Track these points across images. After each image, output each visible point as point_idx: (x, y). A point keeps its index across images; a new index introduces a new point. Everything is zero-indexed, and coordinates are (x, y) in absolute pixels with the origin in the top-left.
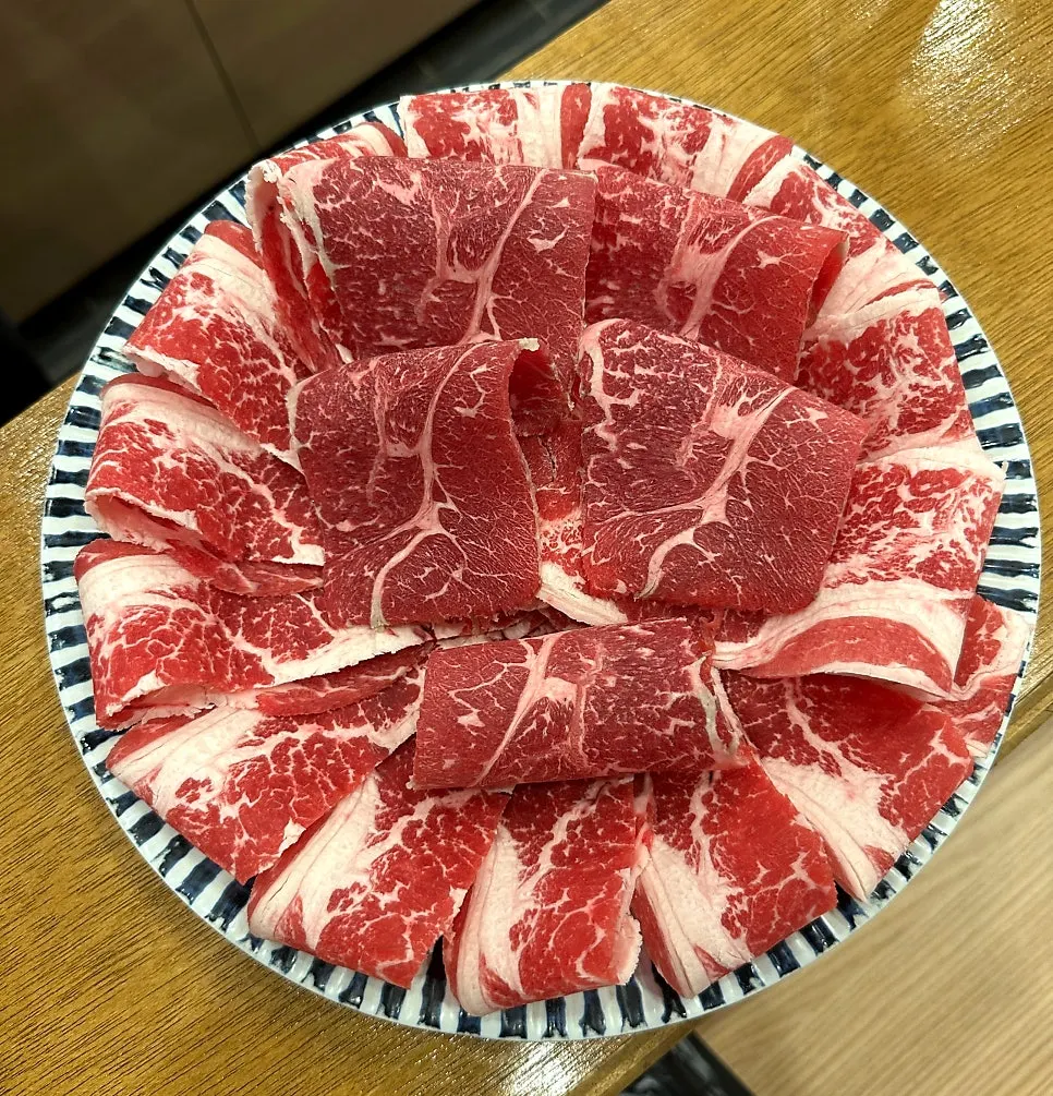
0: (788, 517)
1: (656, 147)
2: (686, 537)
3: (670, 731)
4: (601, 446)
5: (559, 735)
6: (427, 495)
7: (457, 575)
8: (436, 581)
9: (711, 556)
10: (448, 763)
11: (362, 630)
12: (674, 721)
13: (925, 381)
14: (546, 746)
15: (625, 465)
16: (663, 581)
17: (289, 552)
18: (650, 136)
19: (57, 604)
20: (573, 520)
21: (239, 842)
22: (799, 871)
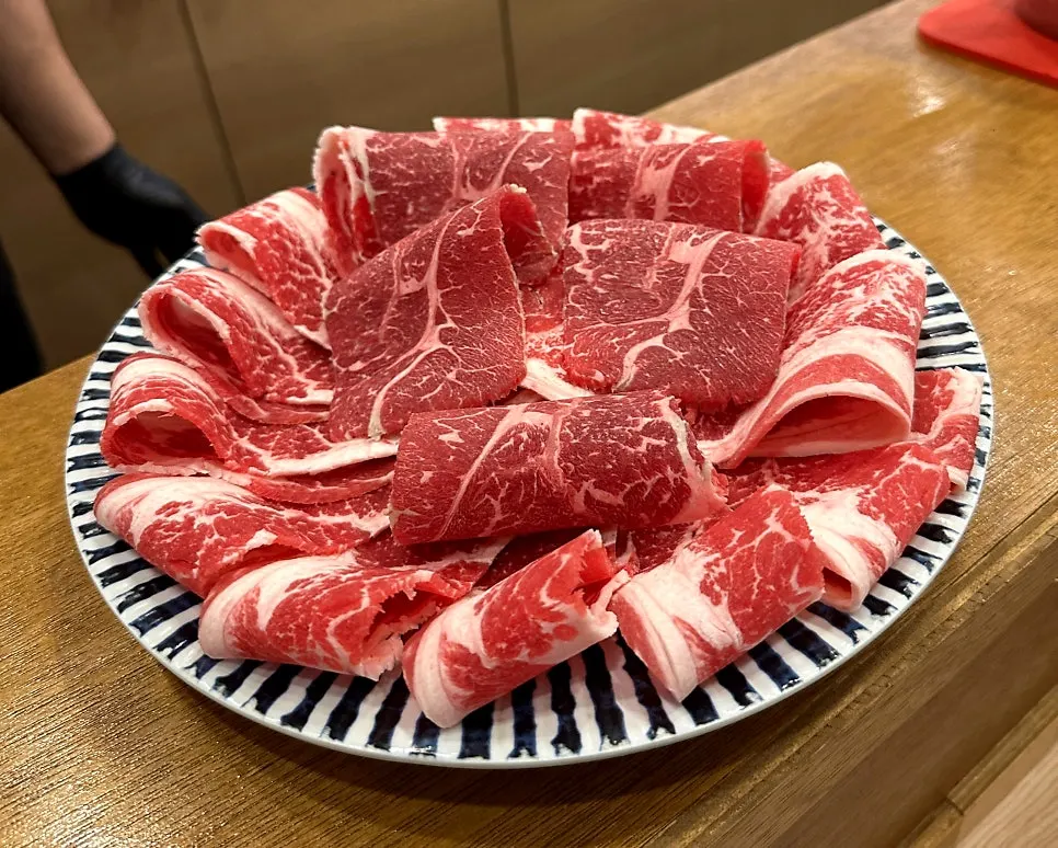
0: (741, 314)
1: (623, 140)
2: (657, 341)
3: (642, 449)
4: (580, 279)
5: (537, 450)
6: (431, 322)
7: (451, 376)
8: (432, 385)
9: (679, 355)
10: (427, 475)
11: (360, 441)
12: (646, 440)
13: (843, 222)
14: (522, 460)
15: (601, 291)
16: (637, 375)
17: (304, 395)
18: (618, 133)
19: (85, 415)
20: (557, 332)
21: (208, 541)
22: (773, 525)
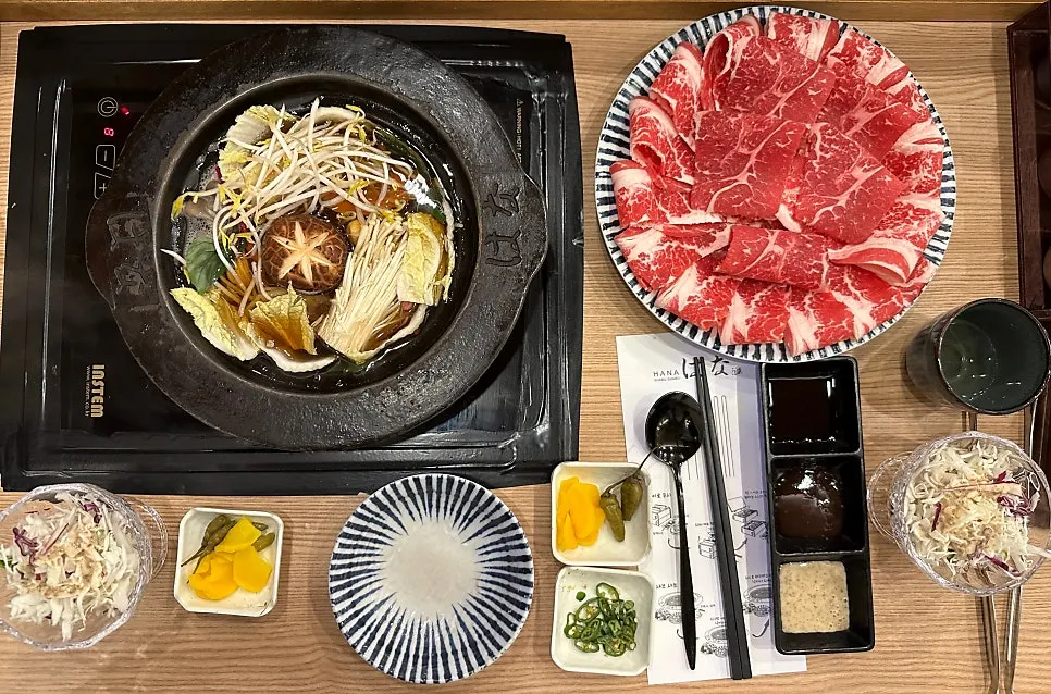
0: (868, 211)
1: (859, 59)
2: (831, 208)
3: (810, 272)
4: (813, 168)
5: (775, 264)
6: (746, 169)
7: (748, 200)
8: (738, 201)
9: (836, 217)
10: (736, 263)
11: (703, 212)
12: (813, 270)
13: (930, 176)
14: (770, 266)
15: (819, 177)
16: (819, 221)
17: (681, 177)
18: (859, 55)
20: (796, 191)
22: (844, 324)
